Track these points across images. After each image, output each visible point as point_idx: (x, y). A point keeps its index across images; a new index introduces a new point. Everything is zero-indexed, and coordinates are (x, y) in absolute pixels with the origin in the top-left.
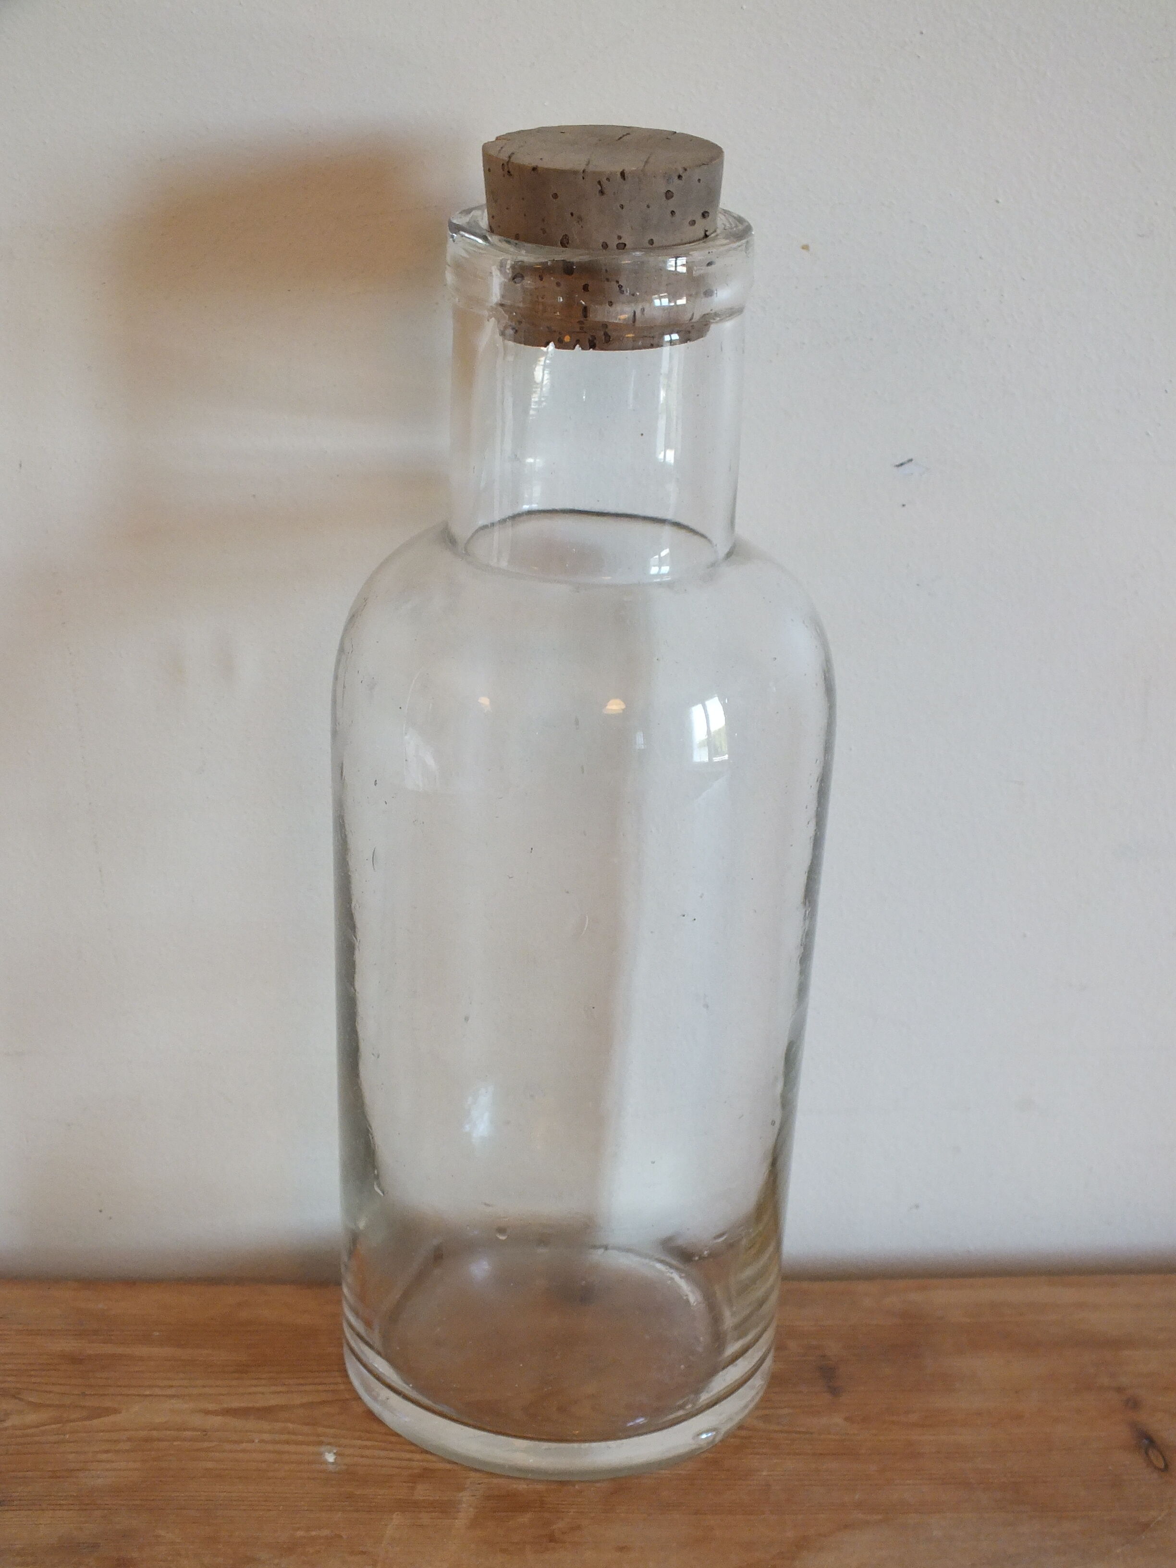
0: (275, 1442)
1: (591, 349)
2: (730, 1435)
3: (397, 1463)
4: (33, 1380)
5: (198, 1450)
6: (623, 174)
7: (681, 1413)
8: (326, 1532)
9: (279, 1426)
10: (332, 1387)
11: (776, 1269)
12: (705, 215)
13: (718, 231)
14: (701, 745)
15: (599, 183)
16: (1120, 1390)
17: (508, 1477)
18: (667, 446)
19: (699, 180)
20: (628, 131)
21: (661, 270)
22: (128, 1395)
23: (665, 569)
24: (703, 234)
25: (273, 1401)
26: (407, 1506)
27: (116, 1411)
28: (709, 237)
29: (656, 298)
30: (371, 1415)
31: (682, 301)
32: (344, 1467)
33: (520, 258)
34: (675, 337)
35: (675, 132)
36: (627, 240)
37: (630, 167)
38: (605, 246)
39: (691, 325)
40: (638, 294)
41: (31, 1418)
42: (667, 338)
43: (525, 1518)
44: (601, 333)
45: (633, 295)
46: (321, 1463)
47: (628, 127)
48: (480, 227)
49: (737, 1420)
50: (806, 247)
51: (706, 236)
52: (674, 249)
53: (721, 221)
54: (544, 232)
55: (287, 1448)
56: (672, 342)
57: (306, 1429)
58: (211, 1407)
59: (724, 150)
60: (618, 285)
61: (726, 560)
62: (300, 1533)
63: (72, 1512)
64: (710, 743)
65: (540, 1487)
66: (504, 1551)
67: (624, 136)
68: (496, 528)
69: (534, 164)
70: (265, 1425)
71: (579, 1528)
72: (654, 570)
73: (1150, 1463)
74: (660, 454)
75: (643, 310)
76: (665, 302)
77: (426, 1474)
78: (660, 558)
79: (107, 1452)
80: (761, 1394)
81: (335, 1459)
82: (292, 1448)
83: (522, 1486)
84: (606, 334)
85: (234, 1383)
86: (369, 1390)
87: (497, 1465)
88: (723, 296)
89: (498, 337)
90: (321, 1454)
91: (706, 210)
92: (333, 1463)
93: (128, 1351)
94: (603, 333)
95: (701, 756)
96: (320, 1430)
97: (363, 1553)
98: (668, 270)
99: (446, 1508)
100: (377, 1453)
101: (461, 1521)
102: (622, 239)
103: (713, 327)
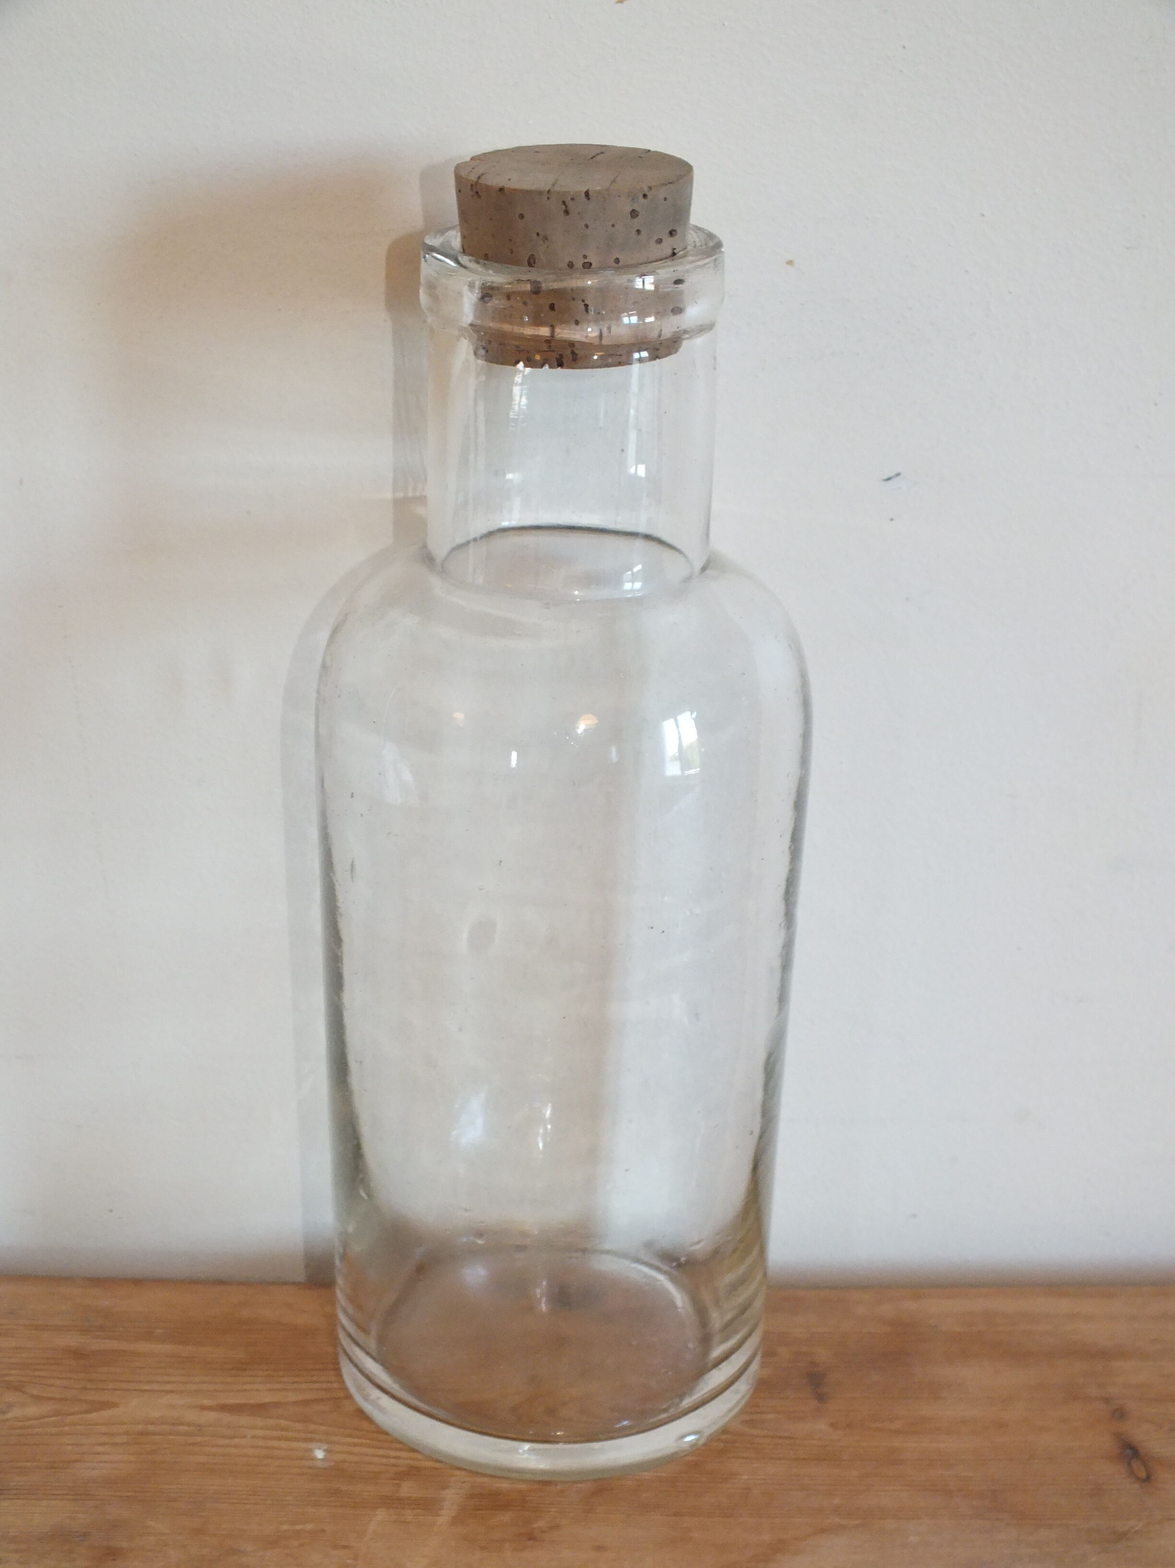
0: (264, 1438)
1: (559, 368)
2: (713, 1438)
3: (385, 1460)
4: (37, 1373)
5: (193, 1444)
6: (587, 194)
7: (663, 1416)
8: (309, 1527)
9: (271, 1422)
10: (325, 1386)
11: (759, 1277)
12: (672, 233)
13: (689, 248)
14: (674, 759)
15: (564, 203)
16: (1107, 1400)
17: (491, 1476)
18: (638, 461)
19: (665, 199)
20: (602, 150)
21: (628, 289)
22: (128, 1390)
23: (638, 585)
24: (670, 252)
25: (268, 1398)
26: (392, 1502)
27: (114, 1405)
28: (678, 255)
29: (626, 316)
30: (361, 1414)
31: (650, 319)
32: (332, 1464)
33: (489, 279)
34: (645, 354)
35: (649, 151)
36: (593, 259)
37: (595, 186)
38: (571, 265)
39: (659, 342)
40: (604, 312)
41: (32, 1410)
42: (636, 356)
43: (506, 1517)
44: (568, 352)
45: (599, 313)
46: (312, 1459)
47: (603, 146)
48: (452, 248)
49: (721, 1423)
50: (790, 263)
51: (674, 254)
52: (641, 267)
53: (692, 238)
54: (512, 252)
55: (276, 1443)
56: (641, 360)
57: (299, 1426)
58: (207, 1402)
59: (694, 169)
60: (583, 304)
61: (701, 573)
62: (285, 1527)
63: (65, 1502)
64: (682, 757)
65: (522, 1486)
66: (483, 1548)
67: (598, 154)
68: (471, 545)
69: (500, 185)
70: (259, 1422)
71: (557, 1527)
72: (628, 586)
73: (1132, 1473)
74: (631, 468)
75: (609, 328)
76: (634, 319)
77: (412, 1472)
78: (633, 574)
79: (104, 1444)
80: (747, 1398)
81: (325, 1455)
82: (284, 1444)
83: (504, 1485)
84: (573, 353)
85: (230, 1380)
86: (360, 1389)
87: (481, 1465)
88: (693, 313)
89: (472, 357)
90: (311, 1450)
91: (674, 229)
92: (322, 1460)
93: (131, 1347)
94: (569, 352)
95: (673, 770)
96: (312, 1427)
97: (345, 1547)
98: (636, 289)
99: (428, 1505)
100: (364, 1450)
101: (443, 1518)
102: (588, 259)
103: (685, 344)
